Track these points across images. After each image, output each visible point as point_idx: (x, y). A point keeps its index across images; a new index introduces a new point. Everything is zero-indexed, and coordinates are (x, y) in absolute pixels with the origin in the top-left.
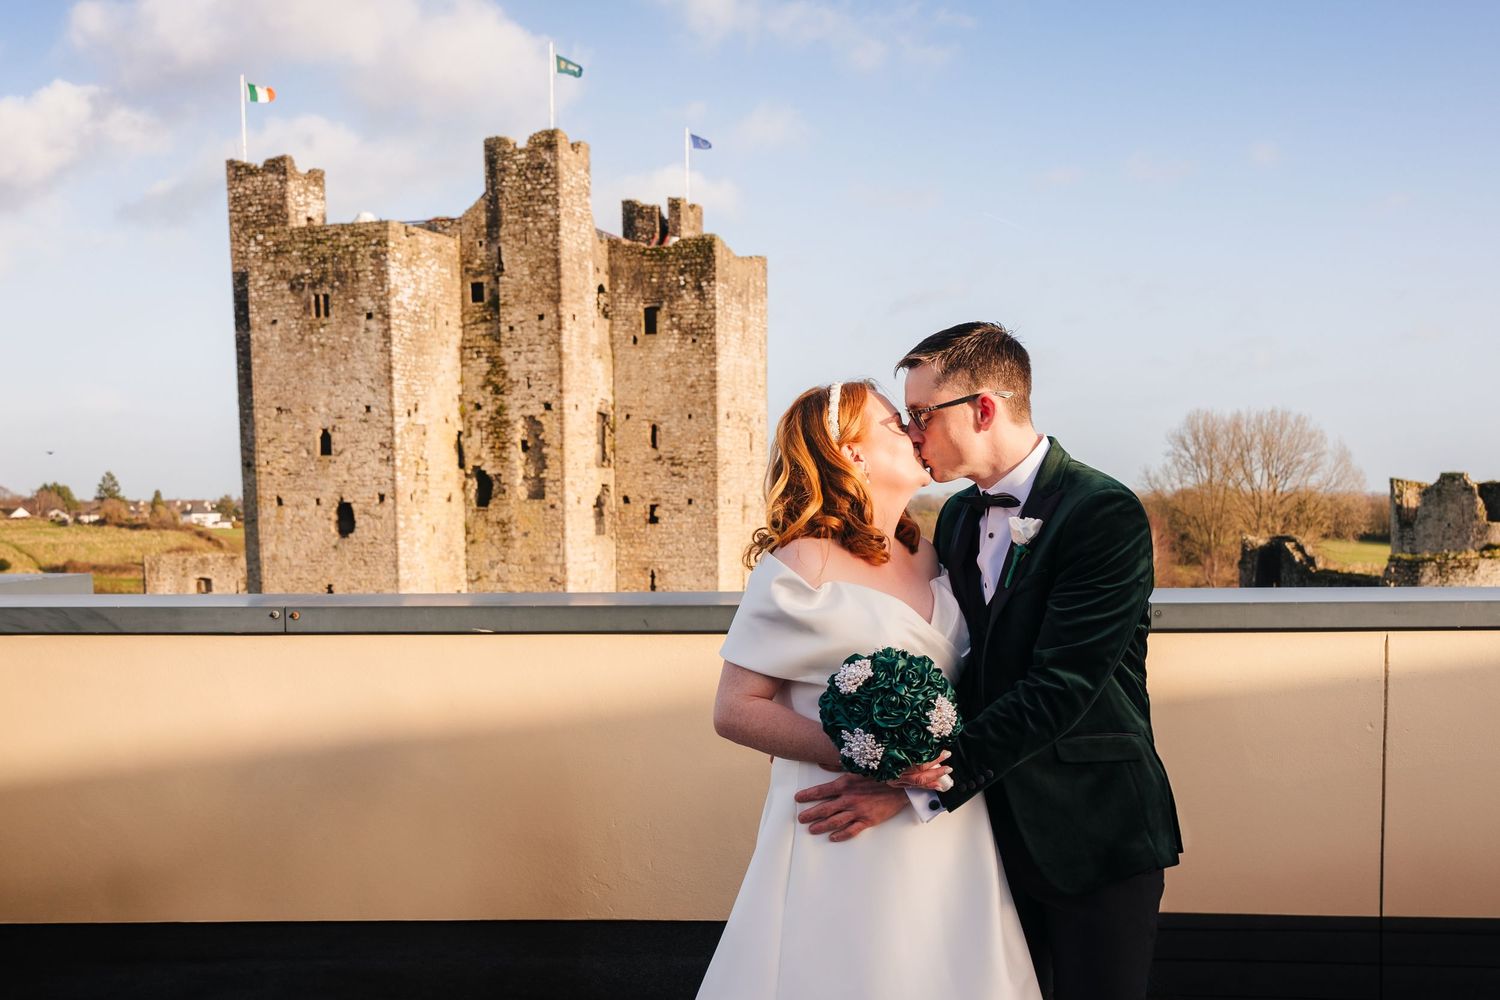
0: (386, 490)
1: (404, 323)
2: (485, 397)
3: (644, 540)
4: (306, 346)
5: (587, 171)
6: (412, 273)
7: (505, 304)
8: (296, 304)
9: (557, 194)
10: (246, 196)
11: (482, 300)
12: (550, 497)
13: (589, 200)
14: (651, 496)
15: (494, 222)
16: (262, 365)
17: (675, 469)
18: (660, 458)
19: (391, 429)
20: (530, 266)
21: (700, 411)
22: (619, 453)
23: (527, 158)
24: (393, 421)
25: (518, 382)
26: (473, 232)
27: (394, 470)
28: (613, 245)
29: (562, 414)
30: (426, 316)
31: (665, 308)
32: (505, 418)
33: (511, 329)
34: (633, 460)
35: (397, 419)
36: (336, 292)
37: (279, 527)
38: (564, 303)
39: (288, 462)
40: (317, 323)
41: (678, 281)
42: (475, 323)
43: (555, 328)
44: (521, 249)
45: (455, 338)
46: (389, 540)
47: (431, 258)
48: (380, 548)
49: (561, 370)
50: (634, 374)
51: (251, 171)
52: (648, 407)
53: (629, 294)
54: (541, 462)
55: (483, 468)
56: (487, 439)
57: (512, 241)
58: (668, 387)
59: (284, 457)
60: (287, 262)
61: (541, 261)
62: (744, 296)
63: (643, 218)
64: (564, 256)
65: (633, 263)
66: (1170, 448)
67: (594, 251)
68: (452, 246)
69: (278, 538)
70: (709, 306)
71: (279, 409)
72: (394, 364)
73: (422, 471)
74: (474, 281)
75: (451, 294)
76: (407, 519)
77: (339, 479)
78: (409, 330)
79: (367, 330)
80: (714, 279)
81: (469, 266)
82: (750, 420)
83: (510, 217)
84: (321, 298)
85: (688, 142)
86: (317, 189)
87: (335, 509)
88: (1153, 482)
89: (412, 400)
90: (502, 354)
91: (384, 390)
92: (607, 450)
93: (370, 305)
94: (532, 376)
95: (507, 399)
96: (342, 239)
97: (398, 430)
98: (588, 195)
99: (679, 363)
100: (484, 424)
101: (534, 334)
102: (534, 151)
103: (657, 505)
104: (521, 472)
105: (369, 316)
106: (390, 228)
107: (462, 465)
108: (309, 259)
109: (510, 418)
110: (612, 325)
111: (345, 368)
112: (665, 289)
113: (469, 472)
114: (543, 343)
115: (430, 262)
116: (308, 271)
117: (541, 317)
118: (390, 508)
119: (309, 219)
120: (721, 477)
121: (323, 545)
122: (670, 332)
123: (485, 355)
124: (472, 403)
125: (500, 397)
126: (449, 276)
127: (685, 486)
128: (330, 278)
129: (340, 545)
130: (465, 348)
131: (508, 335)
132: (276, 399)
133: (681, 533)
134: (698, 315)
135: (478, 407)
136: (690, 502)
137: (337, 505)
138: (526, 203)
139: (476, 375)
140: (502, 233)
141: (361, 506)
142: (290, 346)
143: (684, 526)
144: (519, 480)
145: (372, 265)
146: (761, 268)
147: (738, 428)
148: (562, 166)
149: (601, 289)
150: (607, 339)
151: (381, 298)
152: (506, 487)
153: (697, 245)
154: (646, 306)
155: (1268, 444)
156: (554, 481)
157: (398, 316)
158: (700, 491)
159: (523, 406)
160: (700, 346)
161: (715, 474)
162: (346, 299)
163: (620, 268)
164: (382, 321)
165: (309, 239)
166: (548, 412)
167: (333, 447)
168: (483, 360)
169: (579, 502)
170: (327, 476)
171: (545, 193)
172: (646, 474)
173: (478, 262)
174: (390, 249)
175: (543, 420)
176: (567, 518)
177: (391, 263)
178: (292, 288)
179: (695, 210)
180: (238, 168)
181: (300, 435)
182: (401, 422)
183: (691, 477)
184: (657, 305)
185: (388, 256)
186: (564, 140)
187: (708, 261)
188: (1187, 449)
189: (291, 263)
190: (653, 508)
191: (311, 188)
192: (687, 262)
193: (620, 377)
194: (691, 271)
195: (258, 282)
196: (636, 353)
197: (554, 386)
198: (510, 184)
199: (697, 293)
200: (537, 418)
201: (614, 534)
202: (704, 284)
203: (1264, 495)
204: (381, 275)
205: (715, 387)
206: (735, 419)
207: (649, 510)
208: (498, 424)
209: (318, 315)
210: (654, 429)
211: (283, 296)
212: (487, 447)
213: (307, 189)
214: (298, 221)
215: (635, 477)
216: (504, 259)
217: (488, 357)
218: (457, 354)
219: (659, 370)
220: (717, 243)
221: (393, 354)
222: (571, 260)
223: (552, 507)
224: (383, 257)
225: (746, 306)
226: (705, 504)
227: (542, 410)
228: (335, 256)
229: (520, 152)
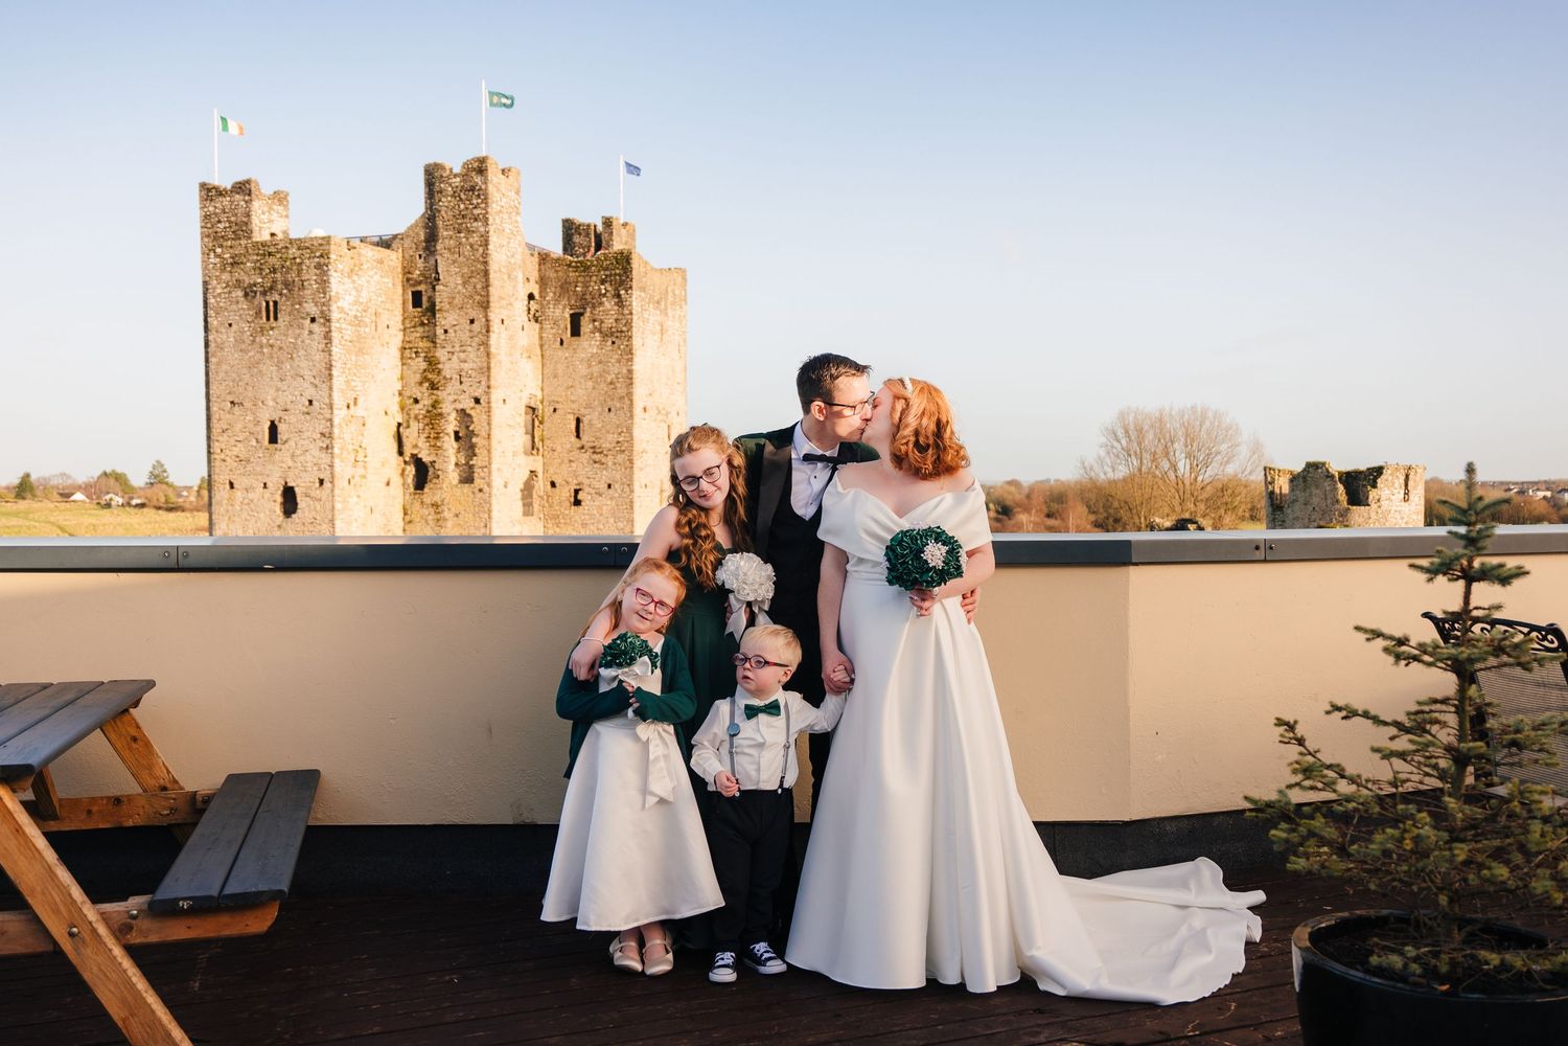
0: (325, 475)
1: (344, 326)
2: (422, 392)
3: (568, 521)
4: (256, 346)
5: (517, 193)
6: (354, 282)
7: (440, 310)
8: (249, 309)
9: (487, 213)
10: (216, 214)
11: (421, 306)
12: (478, 482)
13: (519, 219)
14: (575, 481)
15: (432, 238)
16: (219, 364)
17: (596, 457)
18: (583, 447)
19: (331, 420)
20: (462, 276)
21: (618, 405)
22: (547, 442)
23: (461, 182)
24: (332, 413)
25: (451, 379)
26: (414, 246)
27: (332, 457)
28: (544, 258)
29: (489, 407)
30: (367, 320)
31: (588, 314)
32: (440, 410)
33: (446, 331)
34: (559, 449)
35: (335, 412)
36: (284, 298)
37: (230, 508)
38: (491, 309)
39: (240, 450)
40: (267, 326)
41: (600, 289)
42: (414, 327)
43: (484, 331)
44: (454, 262)
45: (396, 339)
46: (327, 521)
47: (372, 269)
48: (319, 527)
49: (489, 368)
50: (560, 372)
51: (221, 193)
52: (573, 402)
53: (557, 301)
54: (471, 451)
55: (419, 456)
56: (424, 429)
57: (447, 254)
58: (590, 384)
59: (235, 446)
60: (242, 273)
61: (472, 272)
62: (663, 303)
63: (580, 234)
64: (493, 267)
65: (560, 274)
66: (1103, 440)
67: (524, 263)
68: (394, 258)
69: (229, 518)
70: (626, 312)
71: (232, 402)
72: (334, 363)
73: (360, 457)
74: (414, 289)
75: (392, 301)
76: (344, 501)
77: (284, 466)
78: (349, 332)
79: (311, 332)
80: (631, 288)
81: (410, 276)
82: (667, 414)
83: (445, 233)
84: (271, 304)
85: (622, 168)
86: (281, 208)
87: (280, 492)
88: (1088, 470)
89: (351, 395)
90: (437, 354)
91: (324, 385)
92: (536, 440)
93: (313, 310)
94: (463, 374)
95: (441, 394)
96: (290, 252)
97: (336, 421)
98: (518, 213)
99: (600, 362)
100: (421, 417)
101: (465, 336)
102: (467, 175)
103: (580, 490)
104: (453, 460)
105: (313, 320)
106: (332, 242)
107: (401, 453)
108: (261, 269)
109: (444, 411)
110: (541, 328)
111: (291, 366)
112: (588, 297)
113: (407, 459)
114: (474, 344)
115: (371, 273)
116: (260, 280)
117: (472, 321)
118: (329, 491)
119: (272, 234)
120: (638, 463)
121: (269, 524)
122: (592, 335)
123: (422, 355)
124: (410, 397)
125: (435, 392)
126: (390, 285)
127: (604, 472)
128: (279, 286)
129: (284, 524)
130: (405, 349)
131: (443, 337)
132: (230, 393)
133: (601, 515)
134: (616, 320)
135: (416, 401)
136: (609, 486)
137: (282, 488)
138: (459, 221)
139: (415, 373)
140: (438, 248)
141: (304, 490)
142: (243, 346)
143: (605, 508)
144: (452, 467)
145: (316, 275)
146: (680, 278)
147: (655, 420)
148: (491, 188)
149: (531, 297)
150: (537, 342)
151: (324, 304)
152: (439, 473)
153: (616, 258)
154: (571, 312)
155: (1190, 438)
156: (482, 468)
157: (338, 321)
158: (618, 476)
159: (455, 401)
160: (619, 348)
161: (631, 461)
162: (292, 305)
163: (549, 278)
164: (324, 325)
165: (261, 252)
166: (477, 406)
167: (279, 436)
168: (421, 359)
169: (505, 486)
170: (274, 463)
171: (476, 212)
172: (570, 461)
173: (418, 272)
174: (332, 261)
175: (472, 413)
176: (494, 501)
177: (332, 273)
178: (246, 295)
179: (627, 228)
180: (209, 190)
181: (251, 425)
182: (340, 415)
183: (610, 464)
184: (582, 311)
185: (330, 267)
186: (494, 166)
187: (625, 273)
188: (1118, 441)
189: (245, 273)
190: (577, 492)
191: (275, 207)
192: (608, 273)
193: (547, 375)
194: (611, 281)
195: (217, 289)
196: (562, 353)
197: (483, 383)
198: (446, 204)
199: (616, 300)
200: (468, 411)
201: (542, 516)
202: (622, 292)
203: (1187, 483)
204: (324, 283)
205: (632, 384)
206: (652, 412)
207: (573, 494)
208: (433, 416)
209: (268, 319)
210: (578, 421)
211: (238, 303)
212: (423, 436)
213: (271, 208)
214: (262, 236)
215: (561, 464)
216: (440, 270)
217: (425, 357)
218: (397, 354)
219: (583, 369)
220: (633, 256)
221: (333, 353)
222: (500, 271)
223: (480, 490)
224: (325, 268)
225: (665, 312)
226: (622, 489)
227: (472, 404)
228: (283, 267)
229: (455, 176)
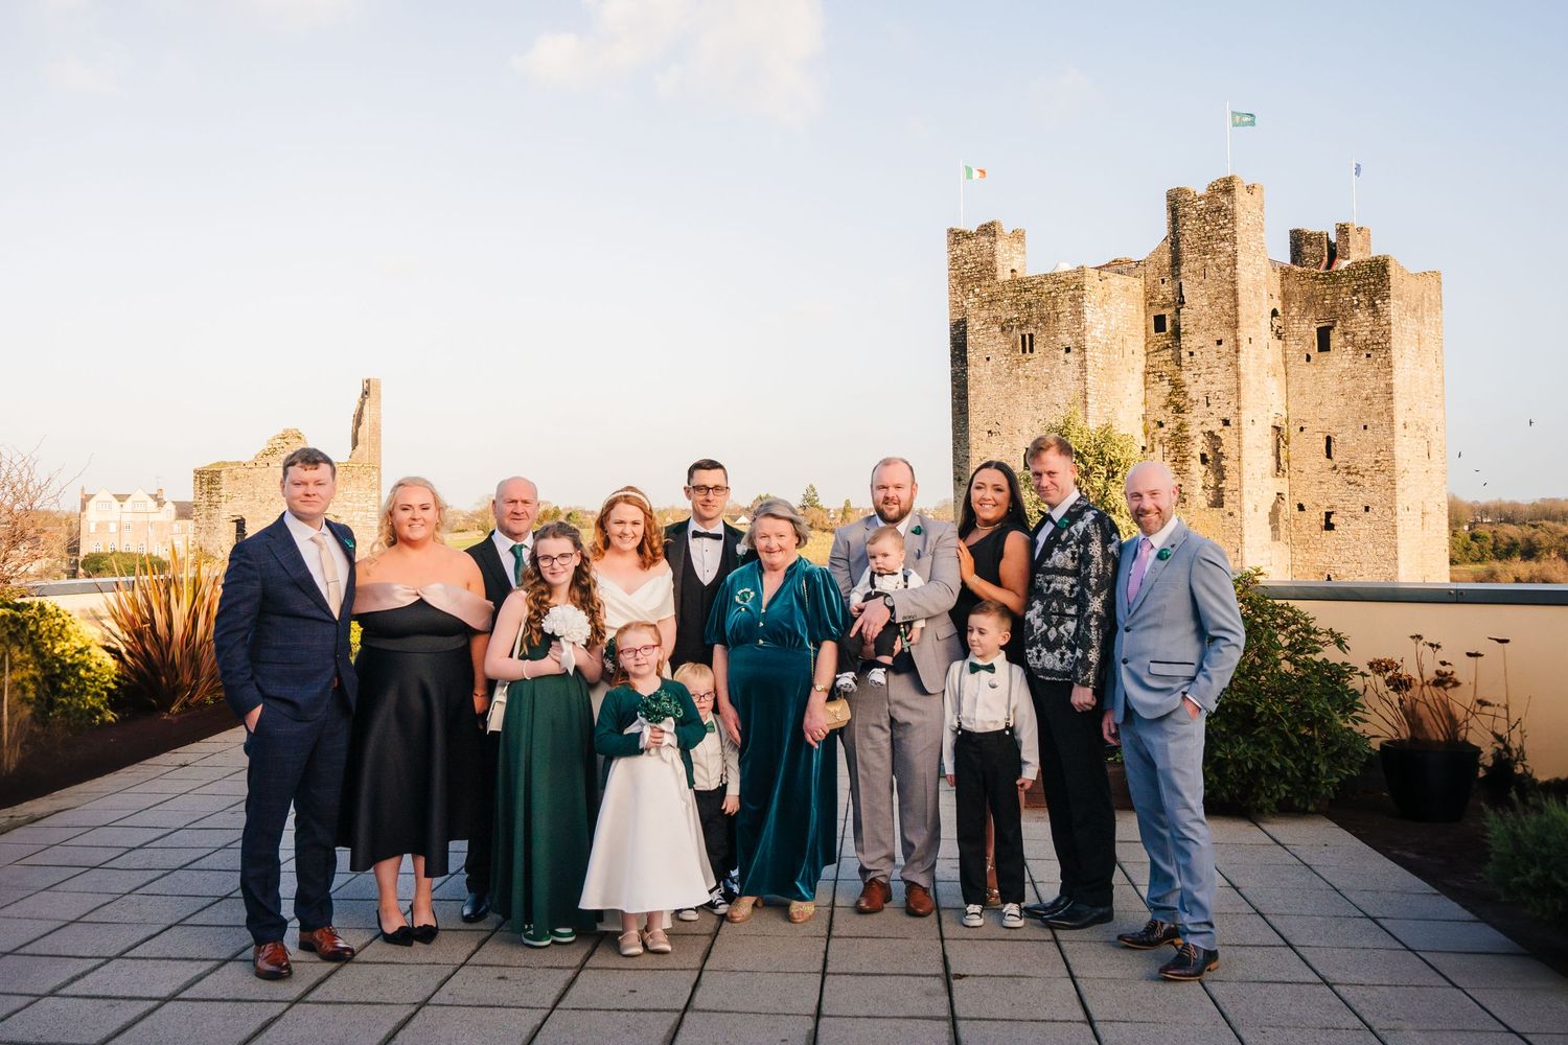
1: (1097, 354)
2: (1167, 415)
3: (1319, 546)
4: (1013, 378)
5: (1261, 209)
6: (1104, 311)
7: (1185, 333)
8: (1006, 343)
9: (1234, 232)
10: (962, 256)
11: (1165, 331)
12: (1227, 505)
13: (1263, 235)
14: (1327, 504)
15: (1176, 262)
16: (977, 396)
17: (1351, 478)
18: (1335, 468)
20: (1209, 297)
21: (1376, 422)
22: (1294, 463)
23: (1206, 203)
25: (1198, 401)
26: (1157, 271)
28: (1286, 273)
29: (1240, 429)
30: (1116, 347)
31: (1338, 327)
32: (1185, 434)
33: (1191, 354)
34: (1307, 470)
36: (1039, 331)
38: (1241, 329)
40: (1023, 358)
41: (1352, 301)
42: (1158, 351)
43: (1232, 351)
44: (1200, 284)
45: (1140, 363)
47: (1120, 297)
49: (1238, 389)
50: (1307, 390)
51: (968, 236)
52: (1323, 420)
53: (1302, 316)
54: (1220, 473)
56: (1169, 453)
57: (1191, 276)
58: (1342, 400)
60: (999, 310)
61: (1219, 293)
62: (1419, 311)
63: (1311, 244)
64: (1241, 286)
65: (1306, 288)
67: (1268, 280)
68: (1137, 285)
70: (1383, 322)
71: (990, 432)
72: (1089, 391)
74: (1156, 314)
75: (1136, 327)
78: (1101, 360)
79: (1066, 362)
80: (1388, 296)
81: (1152, 301)
82: (1427, 428)
83: (1190, 256)
84: (1027, 337)
86: (1018, 246)
90: (1183, 377)
92: (1282, 461)
93: (1067, 340)
94: (1211, 396)
95: (1187, 417)
96: (1046, 287)
98: (1262, 230)
99: (1353, 377)
100: (1166, 440)
101: (1212, 357)
102: (1212, 196)
103: (1332, 513)
104: (1200, 483)
105: (1068, 350)
106: (1086, 274)
108: (1017, 305)
109: (1190, 433)
110: (1285, 345)
111: (1046, 395)
112: (1338, 309)
114: (1222, 365)
115: (1119, 301)
116: (1016, 315)
117: (1219, 342)
119: (1013, 271)
120: (1400, 484)
122: (1343, 349)
123: (1167, 378)
124: (1154, 421)
125: (1181, 415)
126: (1135, 311)
127: (1361, 494)
128: (1035, 320)
130: (1149, 373)
131: (1188, 360)
132: (987, 423)
133: (1358, 539)
134: (1371, 332)
135: (1161, 425)
136: (1367, 509)
138: (1205, 243)
139: (1159, 396)
140: (1182, 271)
142: (1001, 379)
143: (1361, 533)
144: (1199, 490)
145: (1071, 307)
146: (1435, 282)
147: (1415, 437)
148: (1238, 208)
149: (1274, 313)
150: (1280, 358)
151: (1079, 334)
153: (1371, 267)
154: (1319, 326)
156: (1233, 491)
157: (1092, 349)
158: (1378, 499)
159: (1202, 423)
160: (1375, 361)
161: (1392, 482)
162: (1048, 337)
163: (1293, 292)
164: (1079, 354)
165: (1017, 288)
166: (1225, 428)
168: (1166, 383)
169: (1256, 510)
171: (1222, 232)
172: (1321, 482)
173: (1161, 297)
174: (1085, 292)
175: (1221, 435)
176: (1245, 525)
177: (1086, 304)
178: (1003, 329)
179: (1363, 232)
180: (957, 234)
181: (1008, 453)
183: (1367, 485)
184: (1330, 324)
185: (1085, 298)
186: (1241, 184)
187: (1381, 281)
189: (1003, 309)
190: (1328, 515)
191: (1015, 245)
192: (1361, 283)
193: (1292, 393)
194: (1365, 291)
195: (974, 325)
196: (1309, 369)
197: (1233, 404)
198: (1190, 227)
199: (1371, 311)
200: (1216, 434)
201: (1289, 540)
202: (1378, 302)
204: (1078, 314)
205: (1391, 399)
206: (1412, 428)
207: (1324, 518)
208: (1180, 439)
209: (1024, 351)
210: (1329, 439)
211: (995, 338)
212: (1168, 460)
213: (1011, 246)
214: (1004, 275)
215: (1309, 486)
216: (1184, 293)
217: (1170, 381)
218: (1142, 379)
219: (1333, 386)
220: (1390, 263)
221: (1089, 382)
222: (1248, 289)
223: (1231, 514)
224: (1080, 300)
225: (1421, 320)
226: (1382, 513)
227: (1221, 426)
228: (1039, 301)
229: (1200, 199)
